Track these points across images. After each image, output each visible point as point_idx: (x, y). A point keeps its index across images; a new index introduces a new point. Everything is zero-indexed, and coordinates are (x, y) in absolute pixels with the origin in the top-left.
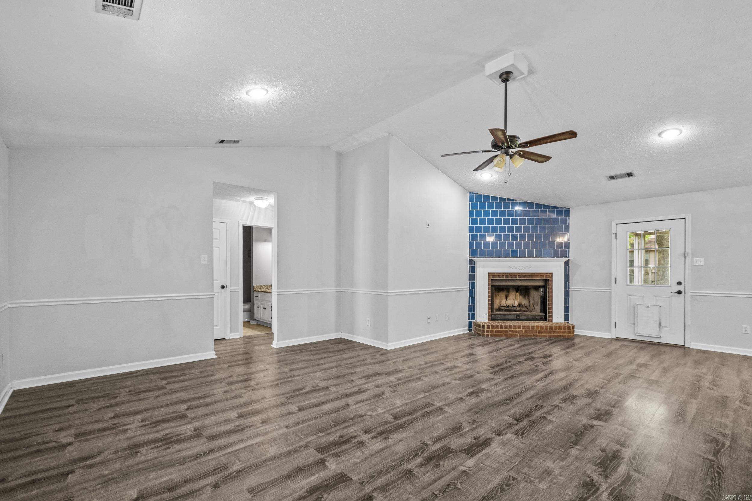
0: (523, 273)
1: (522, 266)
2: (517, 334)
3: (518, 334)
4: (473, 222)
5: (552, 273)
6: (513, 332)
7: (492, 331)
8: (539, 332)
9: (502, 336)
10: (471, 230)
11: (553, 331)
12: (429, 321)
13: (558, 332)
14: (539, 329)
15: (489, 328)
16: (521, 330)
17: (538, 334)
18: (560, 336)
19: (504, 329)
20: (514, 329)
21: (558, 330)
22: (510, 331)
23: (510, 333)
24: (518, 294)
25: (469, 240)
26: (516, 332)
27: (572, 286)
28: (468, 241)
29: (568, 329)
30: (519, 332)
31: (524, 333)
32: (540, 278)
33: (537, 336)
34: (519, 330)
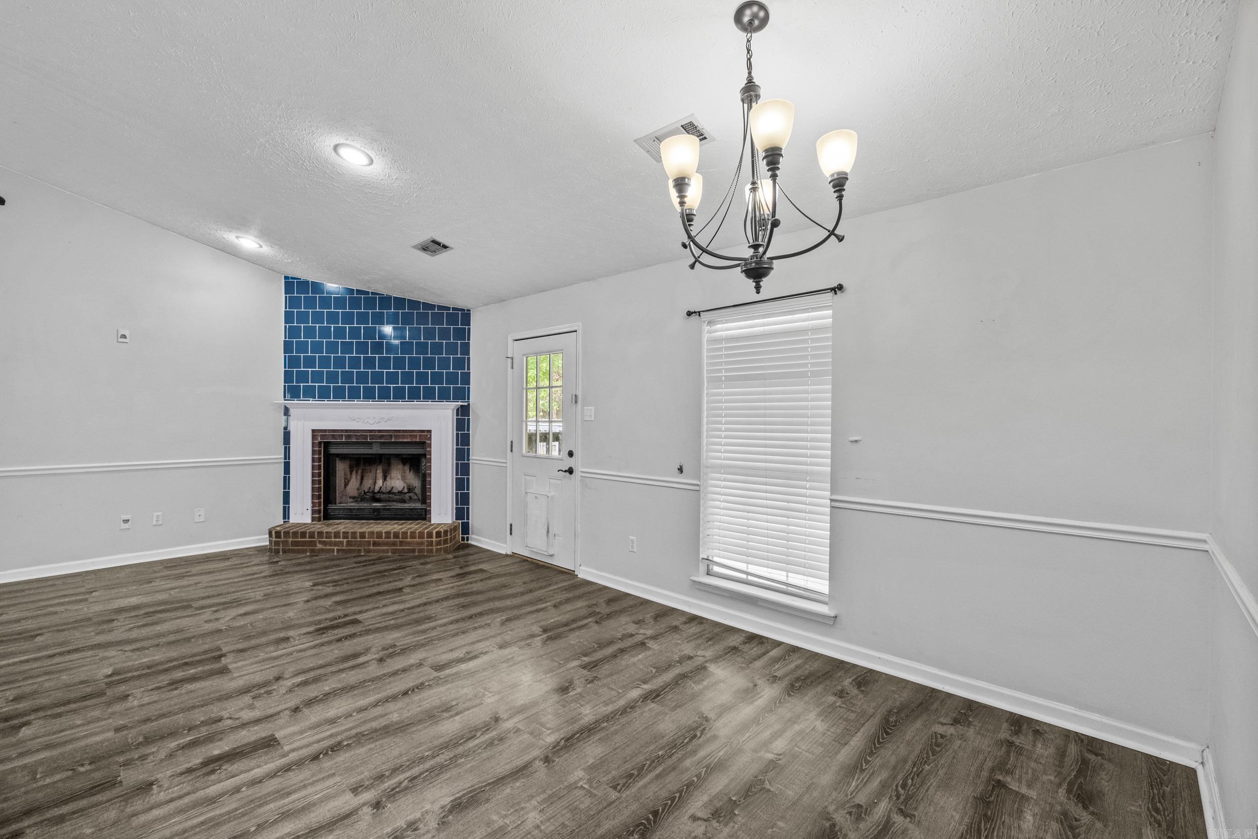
0: (379, 431)
1: (374, 418)
2: (332, 548)
3: (336, 548)
4: (291, 332)
5: (430, 431)
6: (324, 543)
7: (285, 543)
8: (375, 544)
9: (304, 551)
10: (287, 347)
11: (400, 541)
12: (126, 526)
13: (409, 544)
14: (373, 538)
15: (280, 537)
16: (341, 540)
17: (372, 547)
18: (413, 551)
19: (308, 539)
20: (326, 538)
21: (409, 540)
22: (320, 542)
23: (319, 546)
24: (407, 468)
25: (285, 367)
26: (330, 544)
27: (473, 455)
28: (283, 369)
29: (427, 538)
30: (336, 544)
31: (347, 546)
32: (409, 440)
33: (369, 551)
34: (337, 540)
